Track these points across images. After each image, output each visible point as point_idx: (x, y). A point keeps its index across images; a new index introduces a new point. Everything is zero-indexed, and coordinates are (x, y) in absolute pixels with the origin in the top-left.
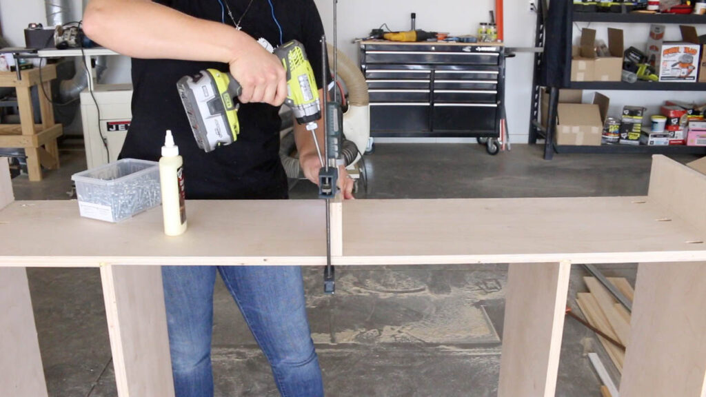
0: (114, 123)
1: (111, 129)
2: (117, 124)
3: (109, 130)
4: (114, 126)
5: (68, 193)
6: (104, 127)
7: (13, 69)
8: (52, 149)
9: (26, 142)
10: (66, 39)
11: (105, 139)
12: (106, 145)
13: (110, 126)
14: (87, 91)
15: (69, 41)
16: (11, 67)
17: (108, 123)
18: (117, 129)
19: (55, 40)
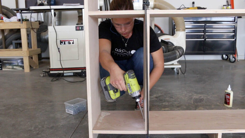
0: (63, 41)
1: (62, 44)
2: (65, 41)
3: (61, 44)
4: (63, 42)
5: (40, 75)
6: (59, 42)
7: (19, 20)
8: (35, 59)
9: (24, 54)
10: (43, 2)
11: (59, 48)
12: (59, 51)
13: (61, 42)
14: (51, 25)
15: (44, 3)
16: (19, 19)
17: (60, 41)
18: (65, 44)
19: (38, 2)
